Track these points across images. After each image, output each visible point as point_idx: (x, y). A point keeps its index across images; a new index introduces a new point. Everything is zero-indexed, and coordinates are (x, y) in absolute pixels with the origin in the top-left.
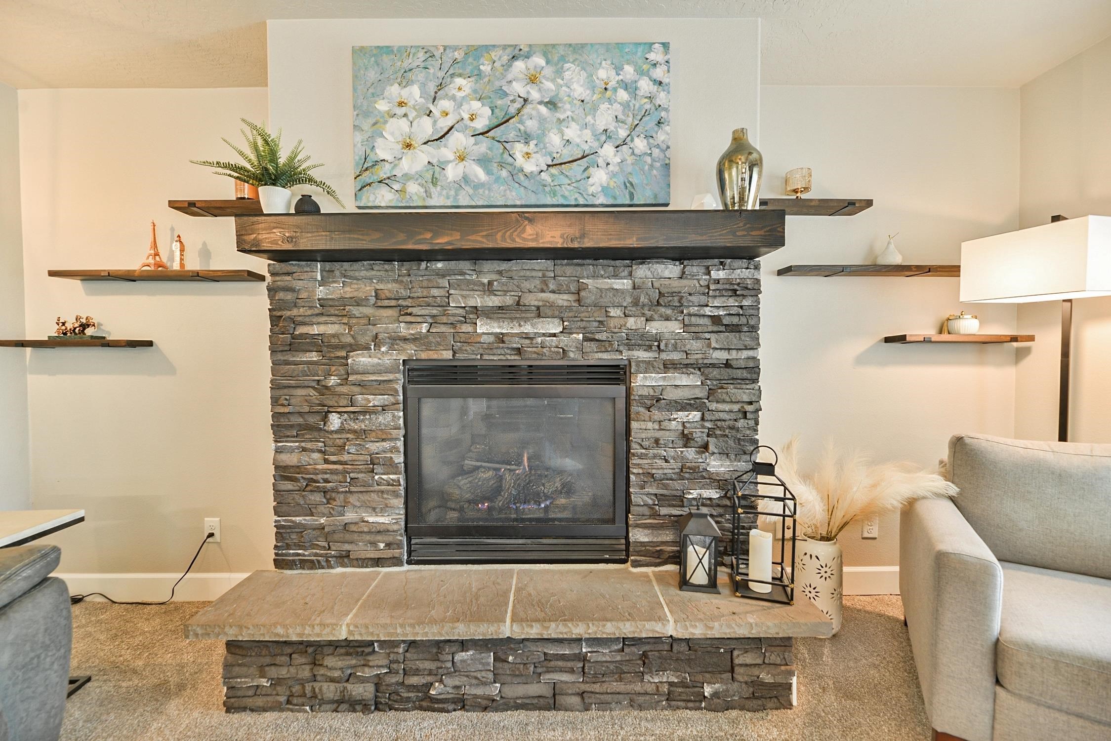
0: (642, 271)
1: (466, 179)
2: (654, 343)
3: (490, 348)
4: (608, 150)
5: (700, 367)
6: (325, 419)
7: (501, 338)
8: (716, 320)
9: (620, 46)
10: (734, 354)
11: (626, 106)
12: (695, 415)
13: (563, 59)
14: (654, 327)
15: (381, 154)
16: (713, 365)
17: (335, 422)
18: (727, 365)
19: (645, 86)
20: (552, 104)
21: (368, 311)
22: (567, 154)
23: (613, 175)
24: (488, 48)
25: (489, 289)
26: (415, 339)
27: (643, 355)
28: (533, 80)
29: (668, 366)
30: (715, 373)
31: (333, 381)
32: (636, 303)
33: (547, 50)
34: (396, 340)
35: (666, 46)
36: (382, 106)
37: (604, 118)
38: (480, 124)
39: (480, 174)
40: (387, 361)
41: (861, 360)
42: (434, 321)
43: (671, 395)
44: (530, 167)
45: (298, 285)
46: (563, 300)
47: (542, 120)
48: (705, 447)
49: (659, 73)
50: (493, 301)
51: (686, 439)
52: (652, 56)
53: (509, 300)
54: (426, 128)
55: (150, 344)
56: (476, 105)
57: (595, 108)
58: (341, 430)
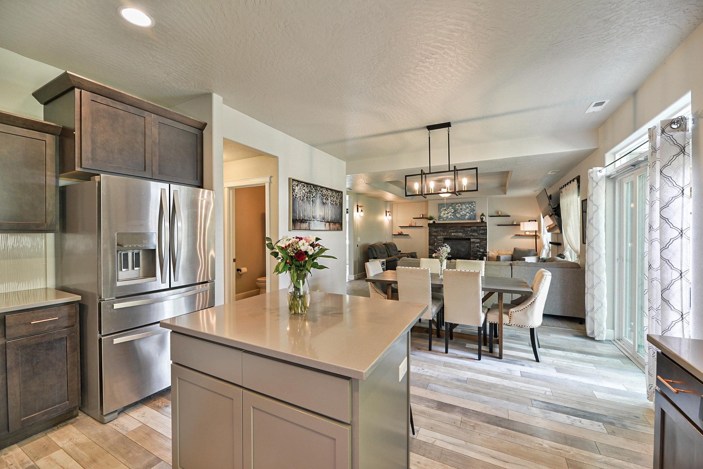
0: (472, 228)
1: (451, 218)
2: (473, 236)
3: (453, 236)
4: (468, 214)
5: (479, 239)
6: (435, 244)
7: (455, 235)
8: (481, 233)
9: (469, 202)
10: (484, 237)
11: (470, 209)
12: (479, 244)
13: (462, 204)
14: (473, 234)
15: (441, 215)
16: (481, 238)
17: (436, 244)
18: (483, 238)
19: (472, 207)
20: (461, 209)
21: (440, 232)
22: (463, 215)
23: (468, 217)
24: (454, 203)
25: (453, 230)
26: (445, 235)
27: (472, 237)
28: (459, 207)
29: (475, 238)
30: (481, 239)
31: (435, 240)
32: (471, 231)
33: (460, 203)
34: (443, 235)
35: (475, 202)
36: (442, 210)
37: (467, 210)
38: (452, 212)
39: (453, 217)
40: (442, 237)
41: (512, 238)
42: (447, 233)
43: (475, 242)
44: (458, 216)
45: (432, 229)
46: (462, 231)
47: (460, 211)
48: (480, 248)
49: (474, 205)
50: (454, 231)
51: (478, 247)
52: (473, 203)
53: (456, 231)
54: (446, 212)
55: (408, 235)
56: (452, 210)
57: (466, 209)
58: (436, 245)
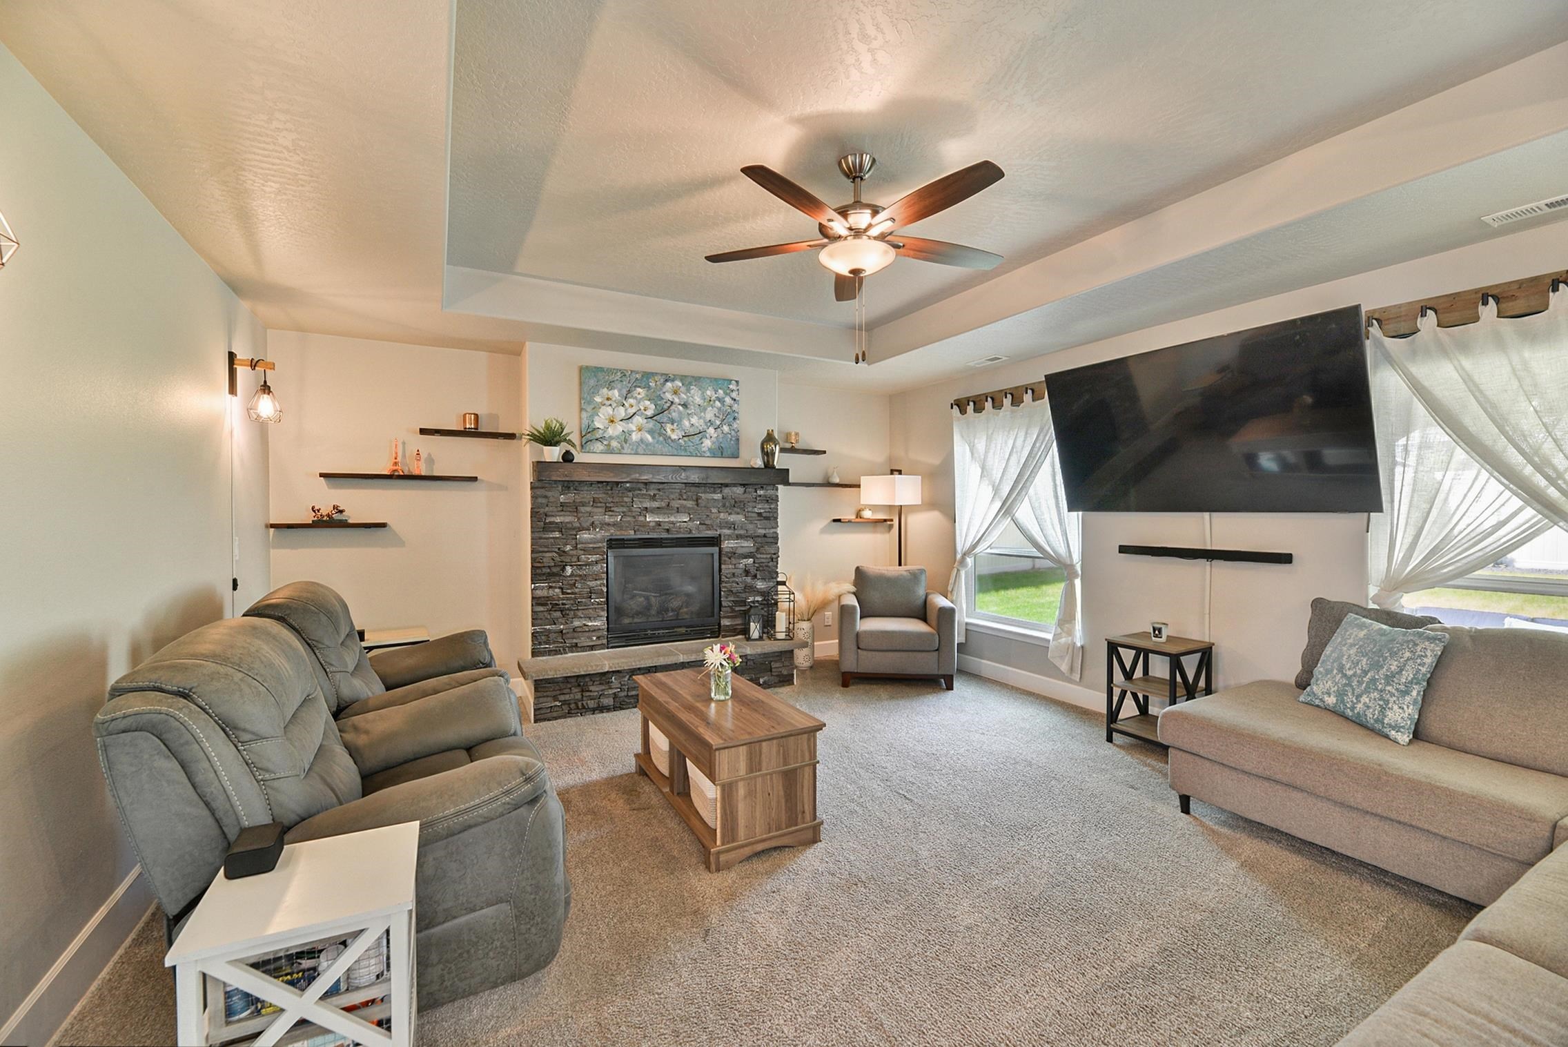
0: (726, 491)
1: (642, 440)
2: (732, 526)
3: (653, 529)
4: (711, 430)
5: (753, 537)
6: (563, 569)
7: (659, 524)
8: (760, 514)
9: (716, 380)
10: (767, 531)
11: (719, 409)
12: (751, 560)
13: (690, 384)
14: (732, 518)
15: (598, 425)
16: (758, 536)
17: (569, 570)
18: (765, 536)
19: (728, 400)
20: (685, 405)
21: (588, 509)
22: (692, 431)
23: (713, 443)
24: (653, 374)
25: (653, 498)
26: (614, 525)
27: (727, 531)
28: (675, 393)
29: (738, 537)
30: (759, 540)
31: (568, 548)
32: (724, 506)
33: (683, 378)
34: (604, 525)
35: (737, 382)
36: (598, 399)
37: (709, 414)
38: (650, 413)
39: (649, 437)
40: (599, 536)
41: (823, 531)
42: (624, 515)
43: (740, 551)
44: (674, 437)
45: (549, 494)
46: (690, 504)
47: (680, 413)
48: (755, 576)
49: (734, 395)
50: (656, 504)
51: (747, 572)
52: (731, 387)
53: (663, 504)
54: (621, 413)
55: (383, 525)
56: (647, 403)
57: (705, 409)
58: (572, 575)
